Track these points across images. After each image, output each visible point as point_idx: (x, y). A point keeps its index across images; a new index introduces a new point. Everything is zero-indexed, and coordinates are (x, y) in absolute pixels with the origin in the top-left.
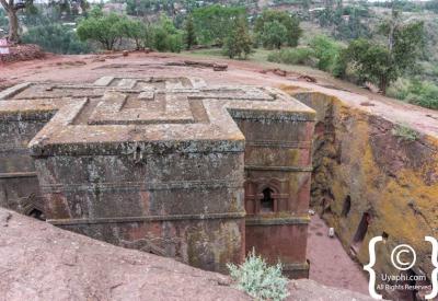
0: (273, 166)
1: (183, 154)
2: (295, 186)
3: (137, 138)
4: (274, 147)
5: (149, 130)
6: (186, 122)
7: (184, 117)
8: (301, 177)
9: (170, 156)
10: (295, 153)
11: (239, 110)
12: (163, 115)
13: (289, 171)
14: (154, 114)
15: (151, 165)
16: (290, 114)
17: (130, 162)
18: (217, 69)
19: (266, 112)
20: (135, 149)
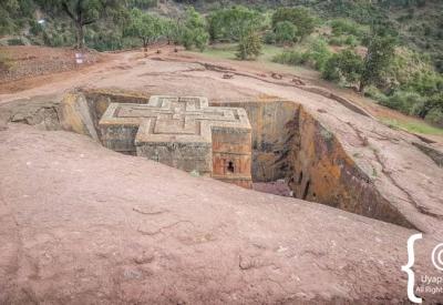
0: (232, 152)
2: (243, 161)
3: (173, 141)
4: (233, 143)
5: (178, 137)
8: (246, 157)
13: (240, 154)
14: (179, 130)
15: (178, 150)
16: (239, 129)
17: (170, 149)
18: (226, 77)
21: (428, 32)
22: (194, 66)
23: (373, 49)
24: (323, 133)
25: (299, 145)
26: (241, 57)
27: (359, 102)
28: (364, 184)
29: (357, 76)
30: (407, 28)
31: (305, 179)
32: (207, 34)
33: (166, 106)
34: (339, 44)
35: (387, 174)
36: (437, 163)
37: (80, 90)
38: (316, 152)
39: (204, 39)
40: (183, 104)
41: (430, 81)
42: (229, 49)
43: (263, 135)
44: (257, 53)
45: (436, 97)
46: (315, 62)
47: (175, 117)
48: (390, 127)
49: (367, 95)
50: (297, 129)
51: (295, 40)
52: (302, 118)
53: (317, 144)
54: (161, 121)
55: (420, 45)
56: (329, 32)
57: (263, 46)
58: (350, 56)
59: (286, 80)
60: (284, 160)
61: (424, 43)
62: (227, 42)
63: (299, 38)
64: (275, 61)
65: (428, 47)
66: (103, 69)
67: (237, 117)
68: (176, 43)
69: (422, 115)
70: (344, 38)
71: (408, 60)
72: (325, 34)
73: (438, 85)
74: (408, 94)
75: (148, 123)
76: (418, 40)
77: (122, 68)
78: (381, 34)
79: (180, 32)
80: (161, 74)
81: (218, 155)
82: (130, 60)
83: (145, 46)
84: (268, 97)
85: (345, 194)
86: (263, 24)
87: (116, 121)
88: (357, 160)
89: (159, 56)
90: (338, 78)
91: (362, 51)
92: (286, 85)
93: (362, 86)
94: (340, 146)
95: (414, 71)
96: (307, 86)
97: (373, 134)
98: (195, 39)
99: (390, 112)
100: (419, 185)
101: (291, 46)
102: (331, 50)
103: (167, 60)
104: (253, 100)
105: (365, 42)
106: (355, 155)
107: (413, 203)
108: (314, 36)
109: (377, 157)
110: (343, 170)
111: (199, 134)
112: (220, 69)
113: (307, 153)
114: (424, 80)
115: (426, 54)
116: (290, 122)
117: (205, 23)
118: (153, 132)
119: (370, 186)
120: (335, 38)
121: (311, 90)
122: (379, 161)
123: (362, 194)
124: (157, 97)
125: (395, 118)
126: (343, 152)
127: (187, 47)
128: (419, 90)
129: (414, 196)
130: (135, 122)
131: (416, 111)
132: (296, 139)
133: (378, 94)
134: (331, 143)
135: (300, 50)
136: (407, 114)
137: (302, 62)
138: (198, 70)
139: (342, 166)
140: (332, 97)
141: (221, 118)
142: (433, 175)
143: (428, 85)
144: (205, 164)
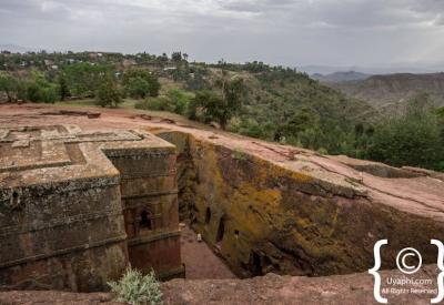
1: (62, 194)
6: (64, 164)
7: (61, 161)
9: (50, 197)
10: (163, 180)
11: (113, 150)
12: (39, 160)
18: (91, 116)
19: (136, 150)
20: (11, 194)
52: (194, 148)
144: (107, 226)
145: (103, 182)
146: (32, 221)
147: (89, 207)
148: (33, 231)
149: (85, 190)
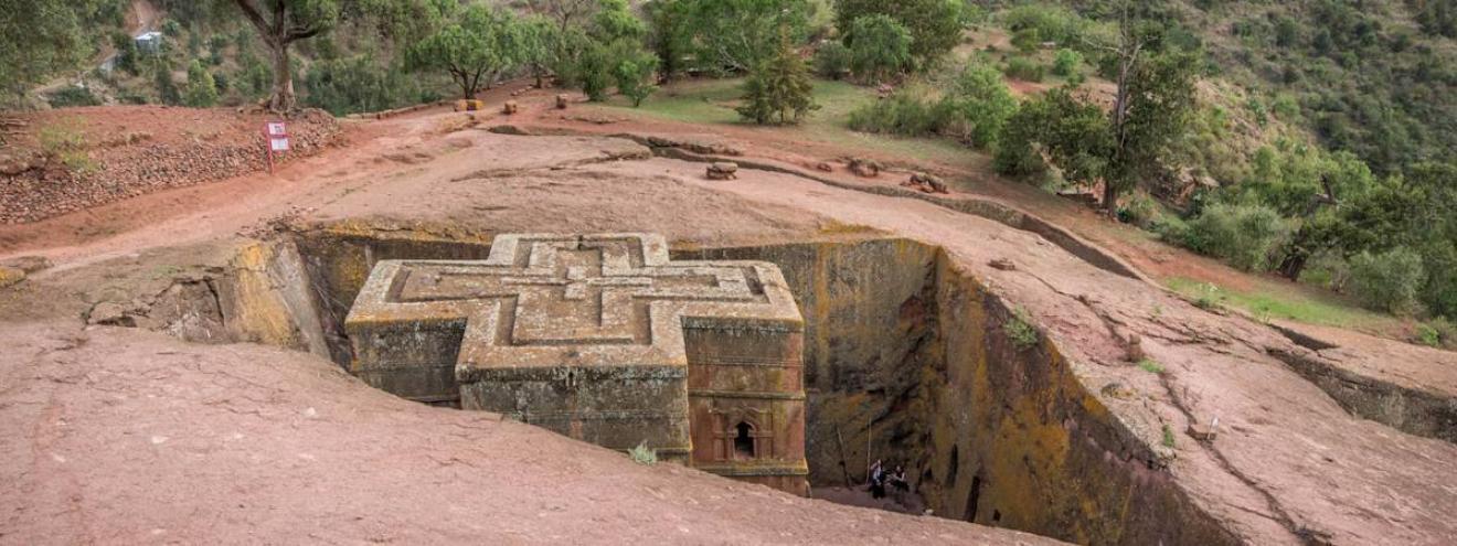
0: (748, 391)
1: (618, 381)
2: (782, 420)
3: (570, 364)
4: (748, 366)
5: (585, 352)
6: (625, 341)
7: (622, 336)
8: (789, 407)
9: (605, 383)
10: (777, 374)
11: (699, 319)
12: (598, 331)
13: (771, 399)
14: (588, 330)
15: (584, 391)
16: (766, 323)
17: (561, 389)
18: (714, 174)
19: (734, 321)
20: (567, 375)
21: (1284, 37)
22: (617, 146)
23: (1134, 86)
24: (1009, 327)
25: (942, 369)
26: (756, 116)
27: (1108, 238)
28: (1139, 472)
29: (1094, 164)
30: (1225, 24)
31: (968, 471)
32: (650, 56)
33: (543, 263)
34: (1034, 76)
35: (1205, 440)
36: (1346, 406)
37: (282, 227)
38: (994, 386)
39: (644, 70)
40: (592, 256)
41: (1305, 174)
42: (720, 96)
43: (833, 343)
44: (800, 105)
45: (1325, 217)
46: (969, 127)
47: (570, 292)
48: (1201, 305)
49: (1127, 218)
50: (935, 321)
51: (908, 68)
52: (946, 287)
53: (994, 364)
54: (530, 306)
55: (1266, 73)
56: (1003, 42)
57: (817, 84)
58: (1069, 109)
59: (891, 180)
60: (901, 416)
61: (1278, 67)
62: (713, 76)
63: (918, 61)
64: (855, 125)
65: (1289, 78)
66: (347, 163)
67: (757, 288)
68: (560, 84)
69: (1289, 267)
70: (1047, 57)
71: (1237, 117)
72: (991, 49)
73: (1327, 181)
74: (1243, 212)
75: (493, 314)
76: (1259, 59)
77: (405, 160)
78: (1154, 44)
79: (570, 52)
80: (520, 171)
81: (708, 403)
82: (427, 135)
83: (469, 94)
84: (843, 229)
85: (1088, 506)
86: (814, 23)
87: (397, 312)
88: (1114, 405)
89: (512, 122)
90: (1039, 172)
91: (1103, 94)
92: (892, 193)
93: (1110, 193)
94: (1061, 365)
95: (1255, 146)
96: (954, 196)
97: (1152, 328)
98: (616, 72)
99: (1196, 264)
100: (1299, 468)
101: (899, 82)
102: (1015, 94)
103: (535, 131)
104: (798, 238)
105: (1108, 69)
106: (1109, 389)
107: (1285, 521)
108: (962, 53)
109: (1170, 392)
110: (1075, 436)
111: (648, 340)
112: (695, 153)
113: (966, 388)
114: (1288, 170)
115: (1287, 97)
116: (911, 301)
117: (642, 25)
118: (508, 337)
119: (1159, 476)
120: (1023, 60)
121: (967, 208)
122: (1176, 404)
123: (1137, 502)
124: (512, 239)
125: (1212, 280)
126: (1075, 382)
127: (593, 92)
128: (1273, 201)
129: (1286, 501)
130: (454, 311)
131: (1272, 259)
132: (933, 351)
133: (1157, 214)
134: (1037, 355)
135: (926, 95)
136: (1247, 270)
137: (933, 127)
138: (633, 157)
139: (1072, 423)
140: (1027, 225)
141: (710, 292)
142: (1336, 439)
143: (1298, 184)
144: (668, 430)
145: (665, 373)
146: (584, 407)
147: (646, 401)
148: (585, 420)
149: (644, 380)
